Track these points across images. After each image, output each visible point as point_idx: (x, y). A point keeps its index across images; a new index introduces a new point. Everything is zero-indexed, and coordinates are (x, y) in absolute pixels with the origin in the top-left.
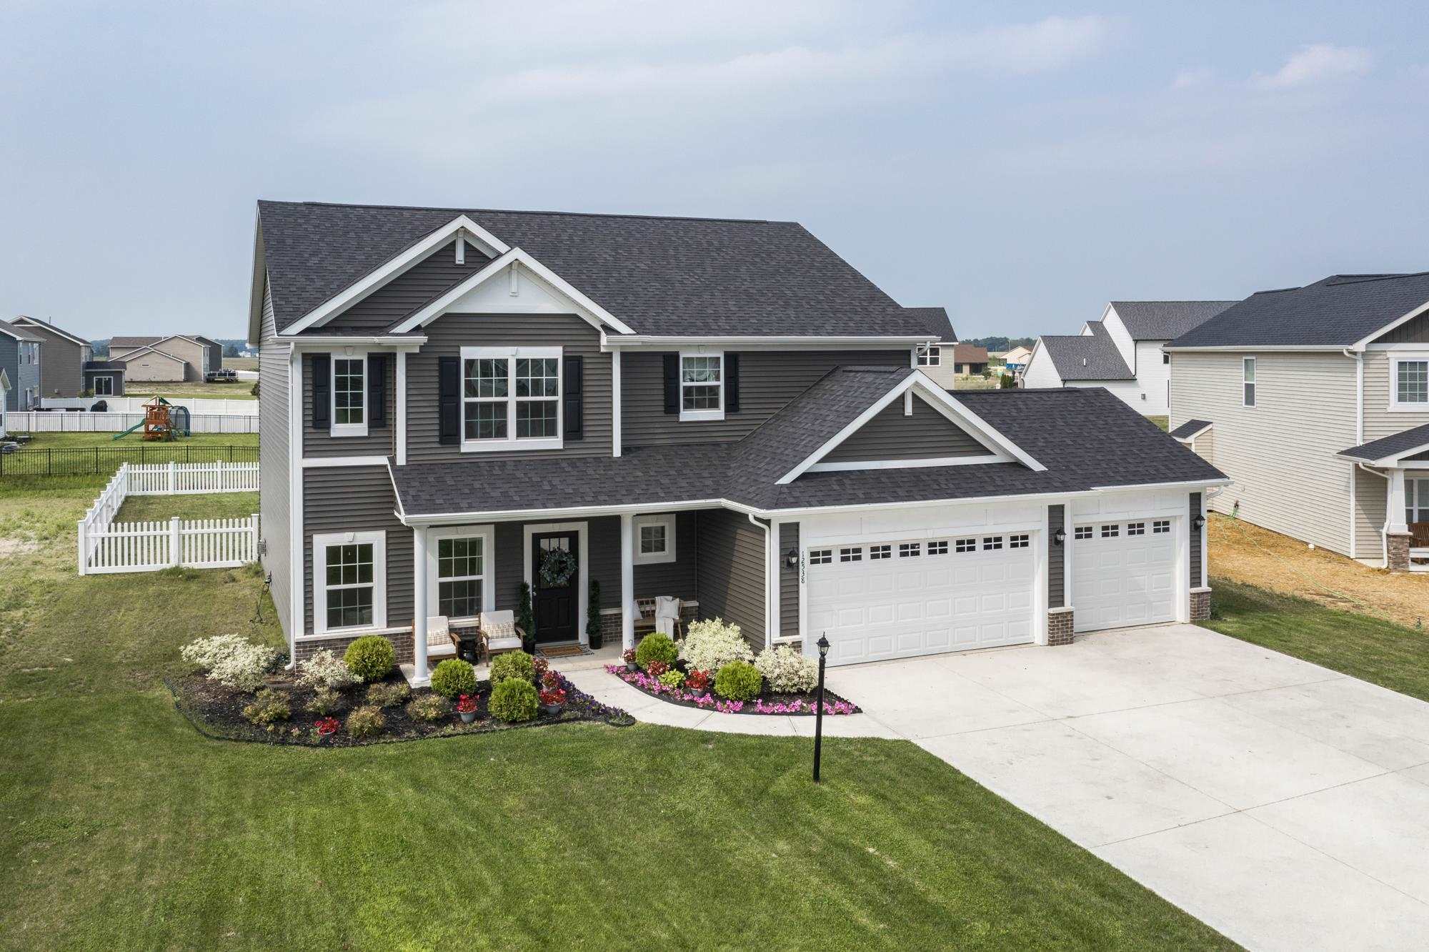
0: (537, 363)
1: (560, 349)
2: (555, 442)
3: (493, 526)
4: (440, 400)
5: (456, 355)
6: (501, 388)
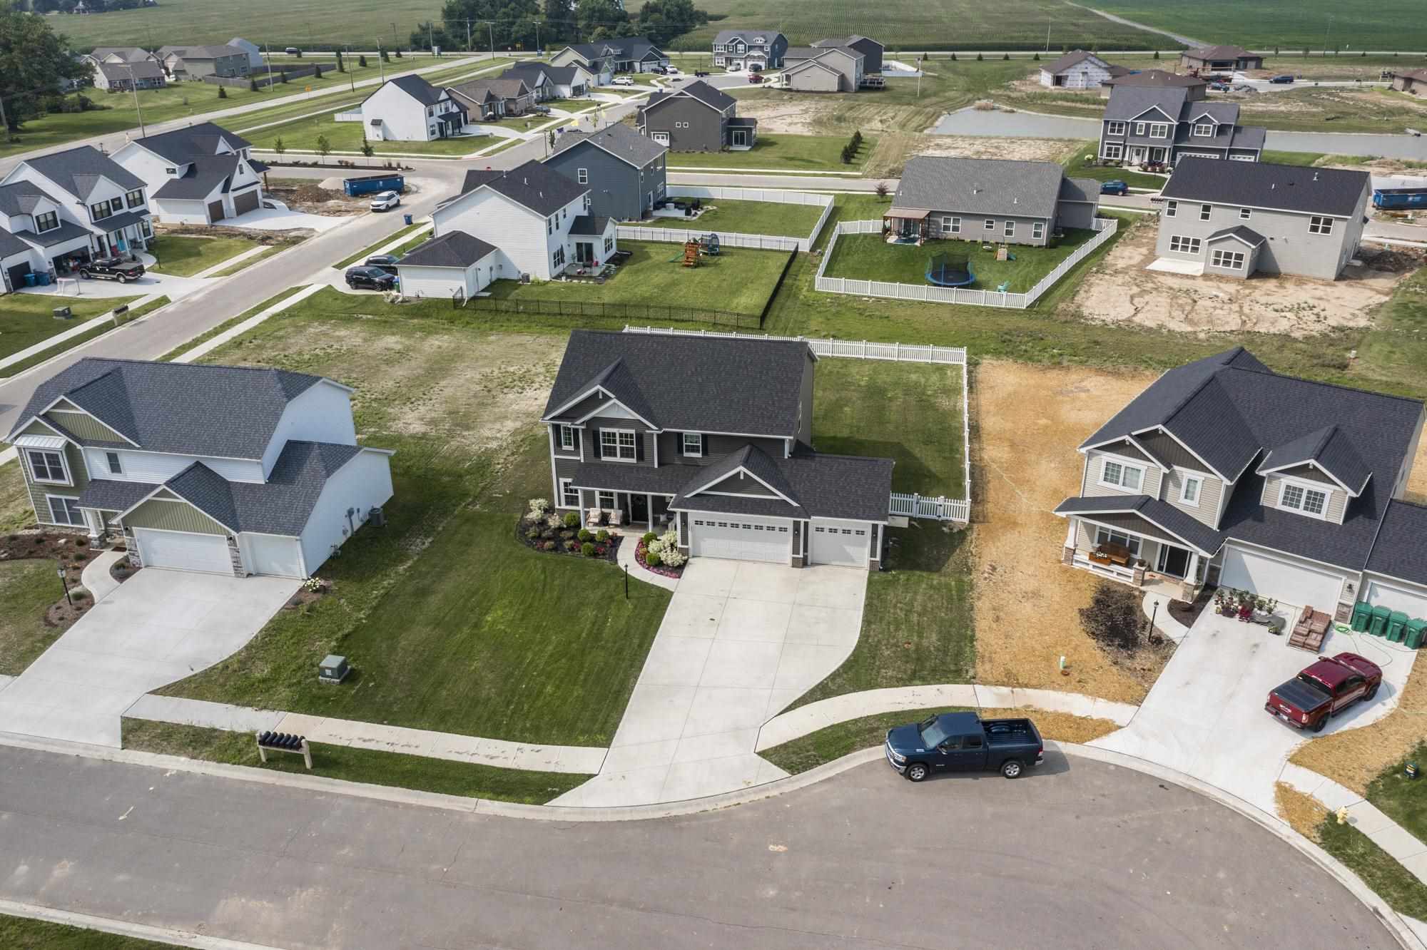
0: (626, 434)
1: (634, 431)
2: (633, 461)
4: (594, 443)
5: (598, 430)
6: (614, 442)
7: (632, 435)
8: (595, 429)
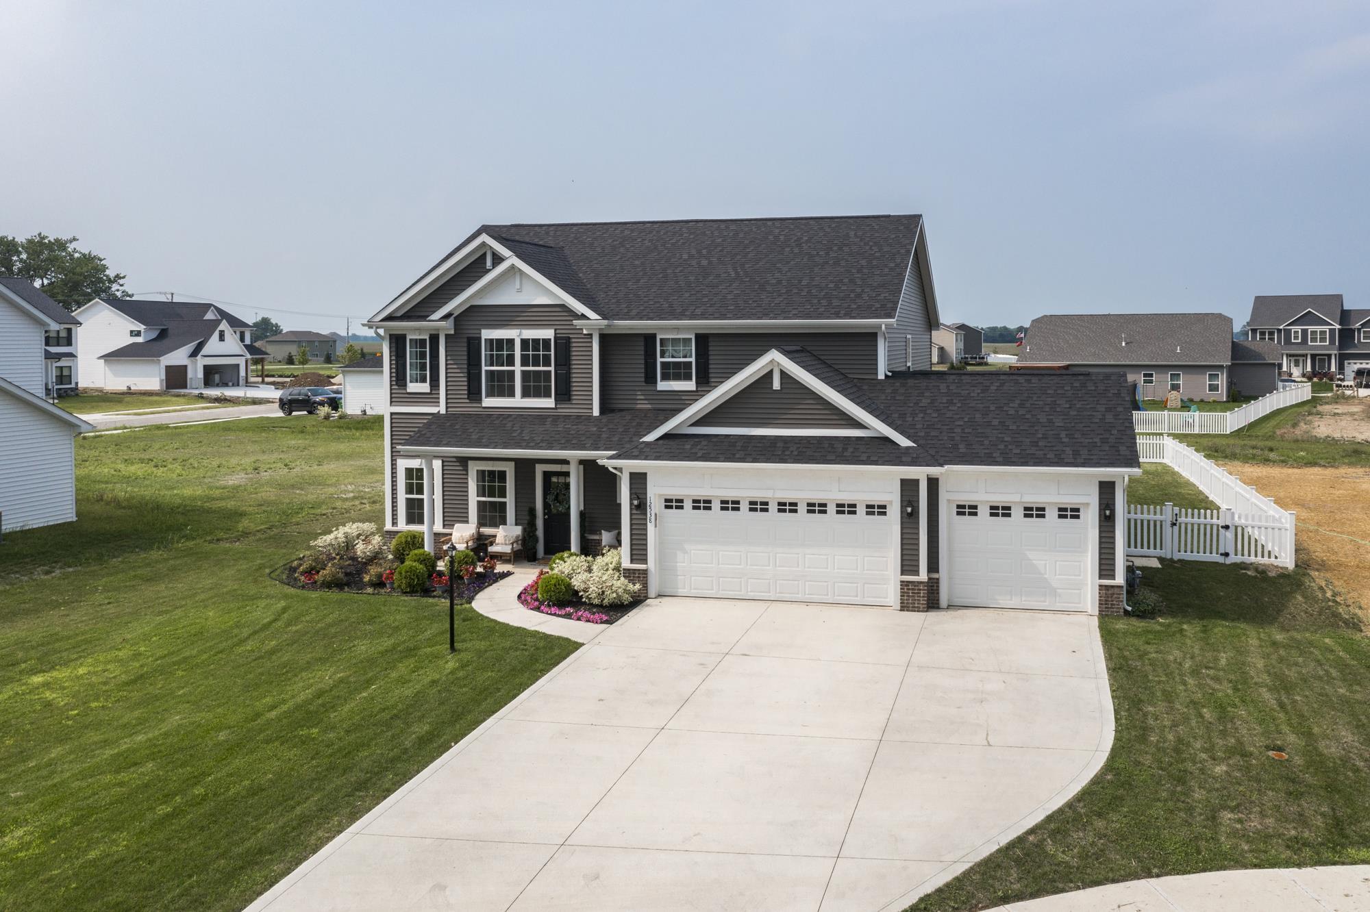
0: (536, 341)
1: (553, 331)
2: (549, 403)
3: (513, 463)
4: (468, 369)
5: (478, 336)
6: (511, 361)
7: (546, 342)
8: (472, 333)
